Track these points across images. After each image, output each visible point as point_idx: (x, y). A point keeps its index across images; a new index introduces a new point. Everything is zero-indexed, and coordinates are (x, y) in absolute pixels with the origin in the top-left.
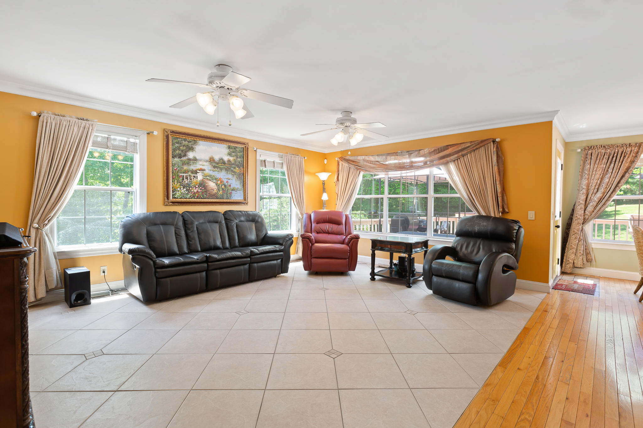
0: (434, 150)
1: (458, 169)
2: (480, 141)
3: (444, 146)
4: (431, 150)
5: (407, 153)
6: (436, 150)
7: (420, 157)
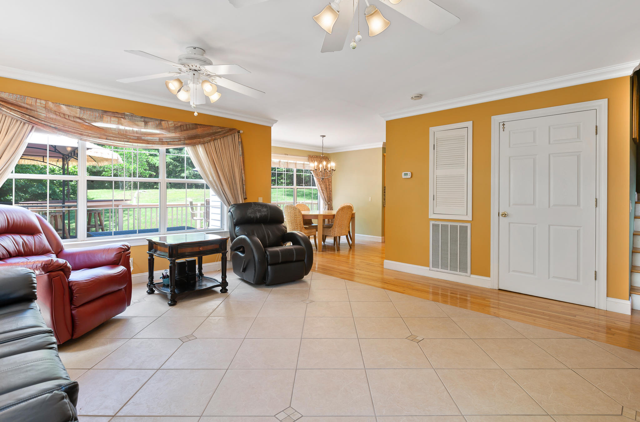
0: (181, 126)
1: (208, 153)
2: (228, 129)
3: (193, 124)
4: (177, 124)
5: (143, 120)
6: (183, 125)
7: (161, 129)
